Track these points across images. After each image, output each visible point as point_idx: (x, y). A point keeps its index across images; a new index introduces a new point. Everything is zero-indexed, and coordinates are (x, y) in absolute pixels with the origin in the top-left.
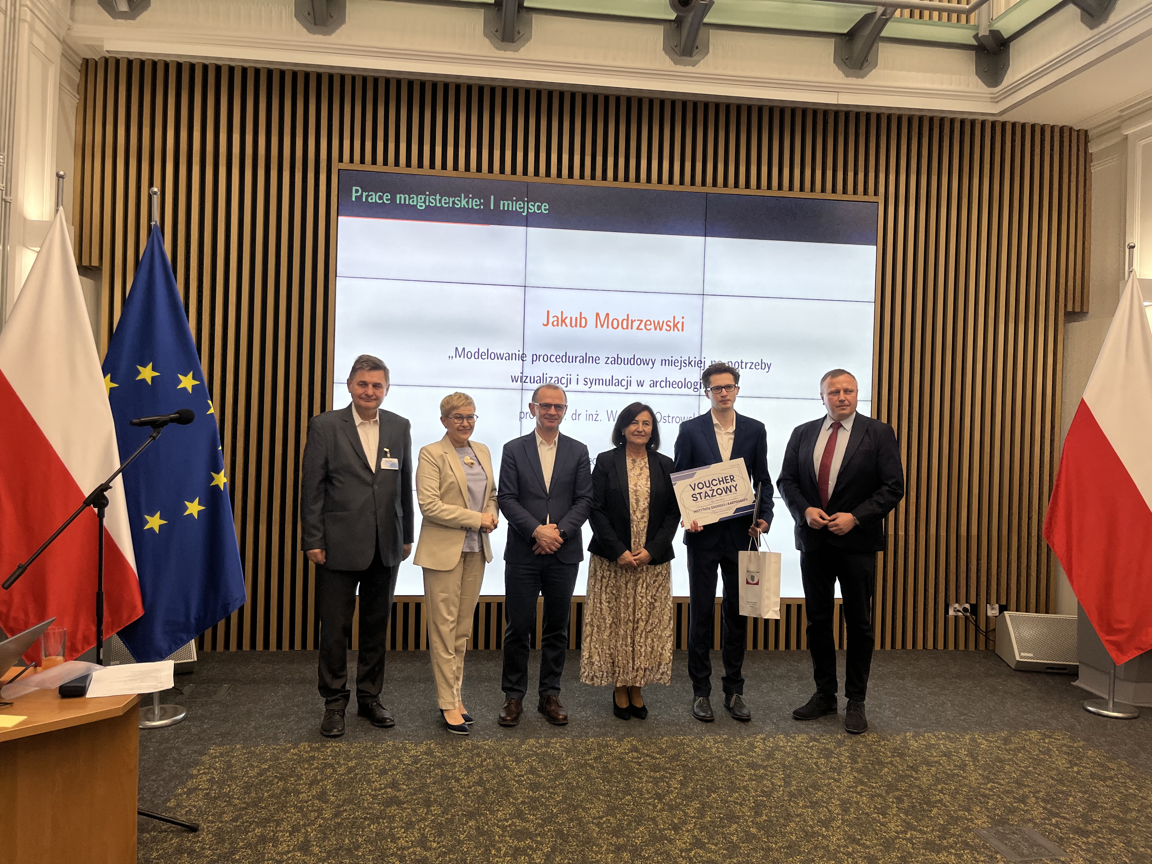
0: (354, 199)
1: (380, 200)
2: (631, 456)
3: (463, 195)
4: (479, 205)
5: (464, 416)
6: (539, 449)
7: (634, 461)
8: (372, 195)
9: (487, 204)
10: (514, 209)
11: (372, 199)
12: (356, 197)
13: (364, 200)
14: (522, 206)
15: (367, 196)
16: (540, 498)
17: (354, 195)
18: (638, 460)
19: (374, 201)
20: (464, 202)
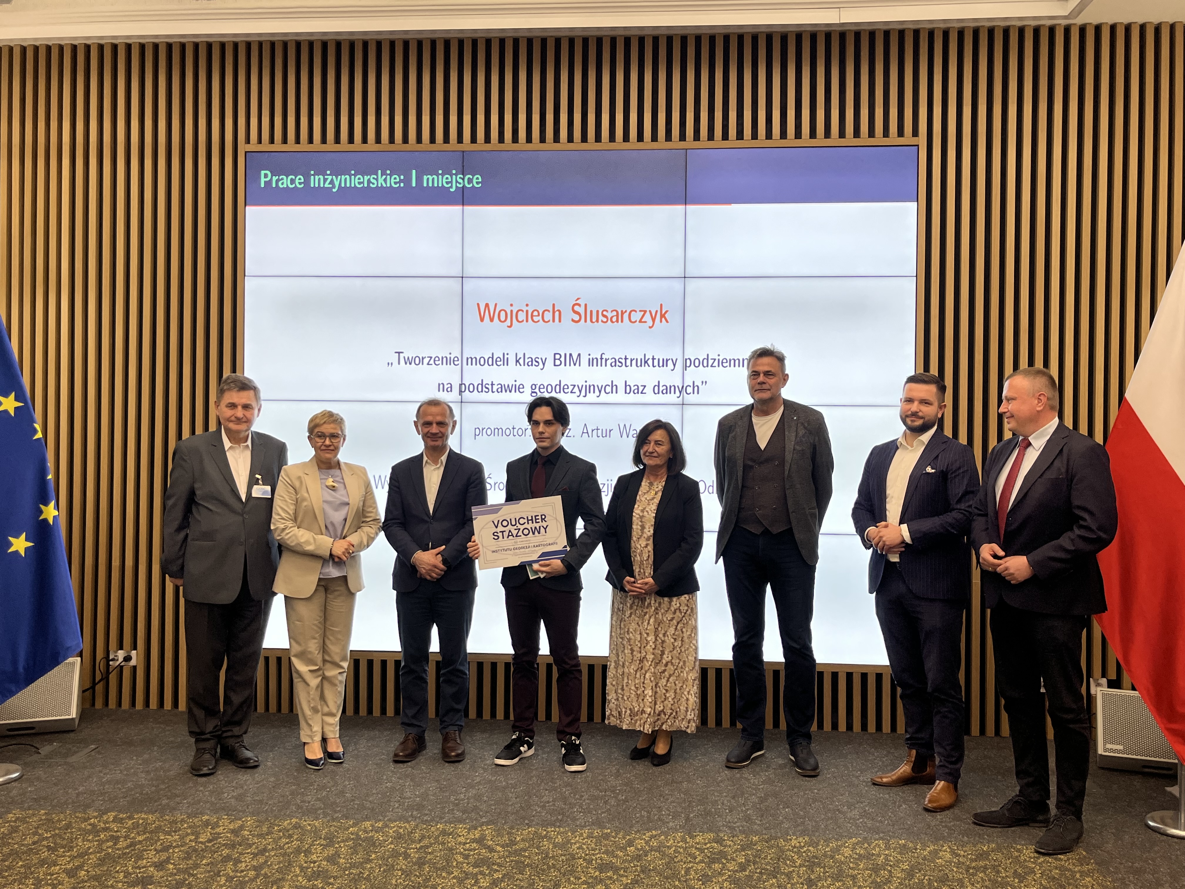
0: (263, 185)
1: (291, 184)
2: (648, 478)
3: (380, 171)
4: (399, 182)
5: (327, 434)
6: (424, 470)
7: (651, 484)
8: (282, 179)
9: (407, 180)
10: (440, 185)
11: (282, 184)
12: (265, 182)
13: (274, 185)
14: (450, 180)
15: (277, 181)
16: (423, 521)
17: (263, 180)
18: (655, 484)
19: (285, 186)
20: (381, 180)
